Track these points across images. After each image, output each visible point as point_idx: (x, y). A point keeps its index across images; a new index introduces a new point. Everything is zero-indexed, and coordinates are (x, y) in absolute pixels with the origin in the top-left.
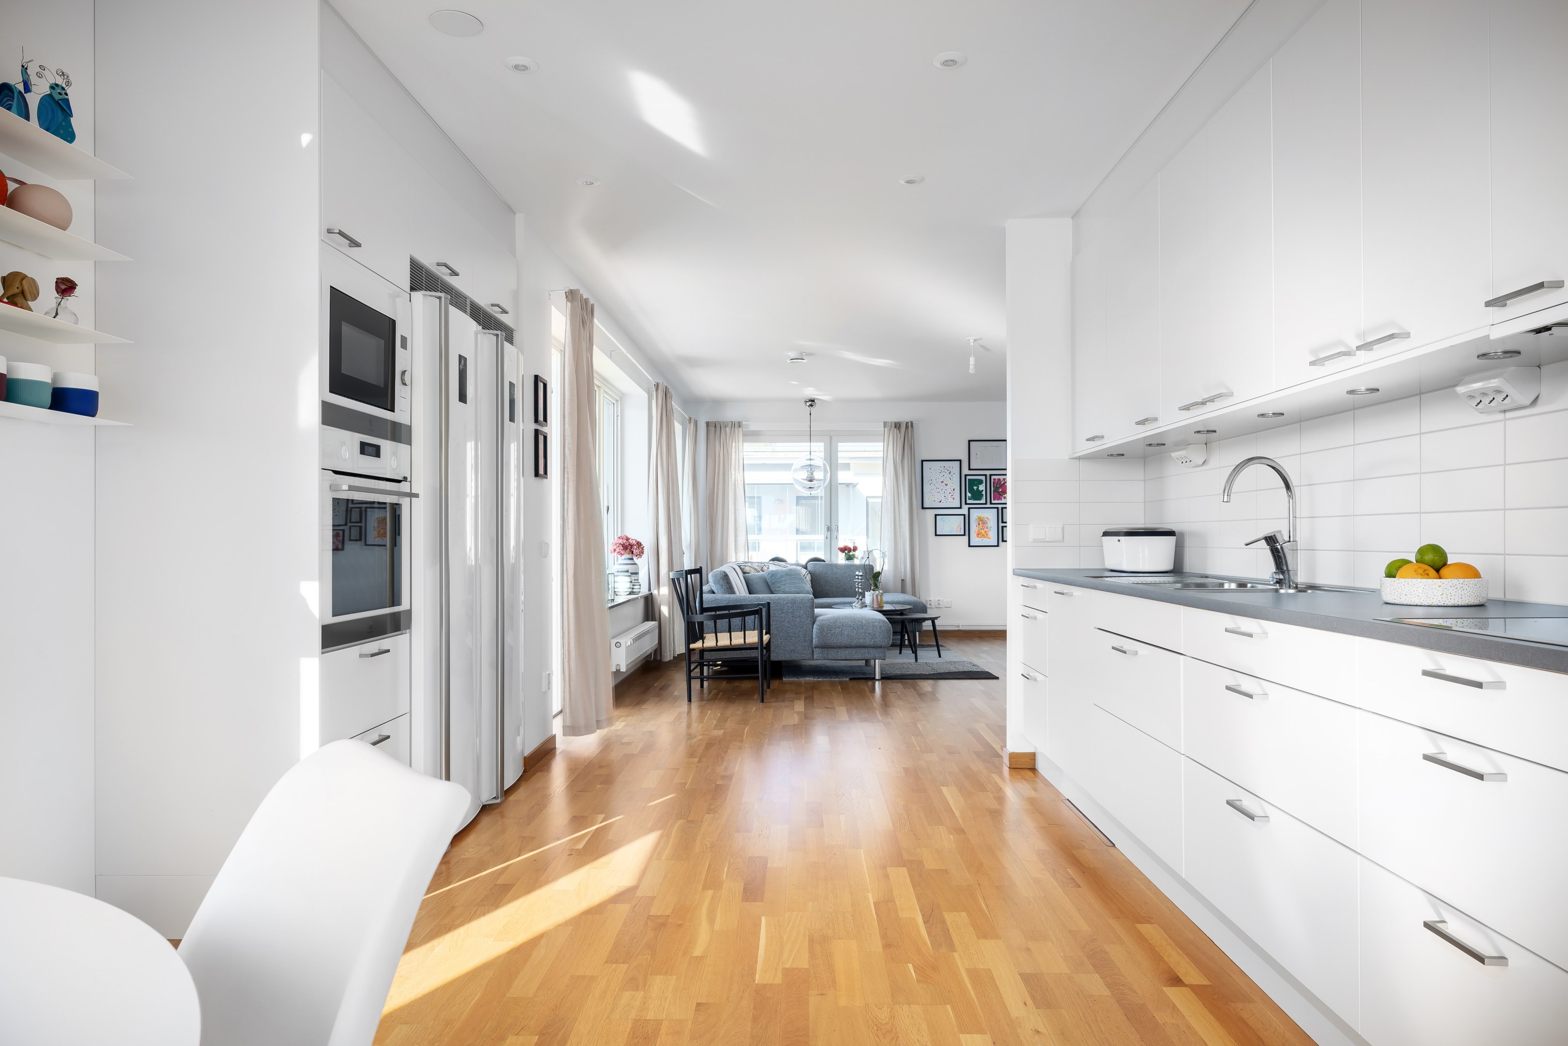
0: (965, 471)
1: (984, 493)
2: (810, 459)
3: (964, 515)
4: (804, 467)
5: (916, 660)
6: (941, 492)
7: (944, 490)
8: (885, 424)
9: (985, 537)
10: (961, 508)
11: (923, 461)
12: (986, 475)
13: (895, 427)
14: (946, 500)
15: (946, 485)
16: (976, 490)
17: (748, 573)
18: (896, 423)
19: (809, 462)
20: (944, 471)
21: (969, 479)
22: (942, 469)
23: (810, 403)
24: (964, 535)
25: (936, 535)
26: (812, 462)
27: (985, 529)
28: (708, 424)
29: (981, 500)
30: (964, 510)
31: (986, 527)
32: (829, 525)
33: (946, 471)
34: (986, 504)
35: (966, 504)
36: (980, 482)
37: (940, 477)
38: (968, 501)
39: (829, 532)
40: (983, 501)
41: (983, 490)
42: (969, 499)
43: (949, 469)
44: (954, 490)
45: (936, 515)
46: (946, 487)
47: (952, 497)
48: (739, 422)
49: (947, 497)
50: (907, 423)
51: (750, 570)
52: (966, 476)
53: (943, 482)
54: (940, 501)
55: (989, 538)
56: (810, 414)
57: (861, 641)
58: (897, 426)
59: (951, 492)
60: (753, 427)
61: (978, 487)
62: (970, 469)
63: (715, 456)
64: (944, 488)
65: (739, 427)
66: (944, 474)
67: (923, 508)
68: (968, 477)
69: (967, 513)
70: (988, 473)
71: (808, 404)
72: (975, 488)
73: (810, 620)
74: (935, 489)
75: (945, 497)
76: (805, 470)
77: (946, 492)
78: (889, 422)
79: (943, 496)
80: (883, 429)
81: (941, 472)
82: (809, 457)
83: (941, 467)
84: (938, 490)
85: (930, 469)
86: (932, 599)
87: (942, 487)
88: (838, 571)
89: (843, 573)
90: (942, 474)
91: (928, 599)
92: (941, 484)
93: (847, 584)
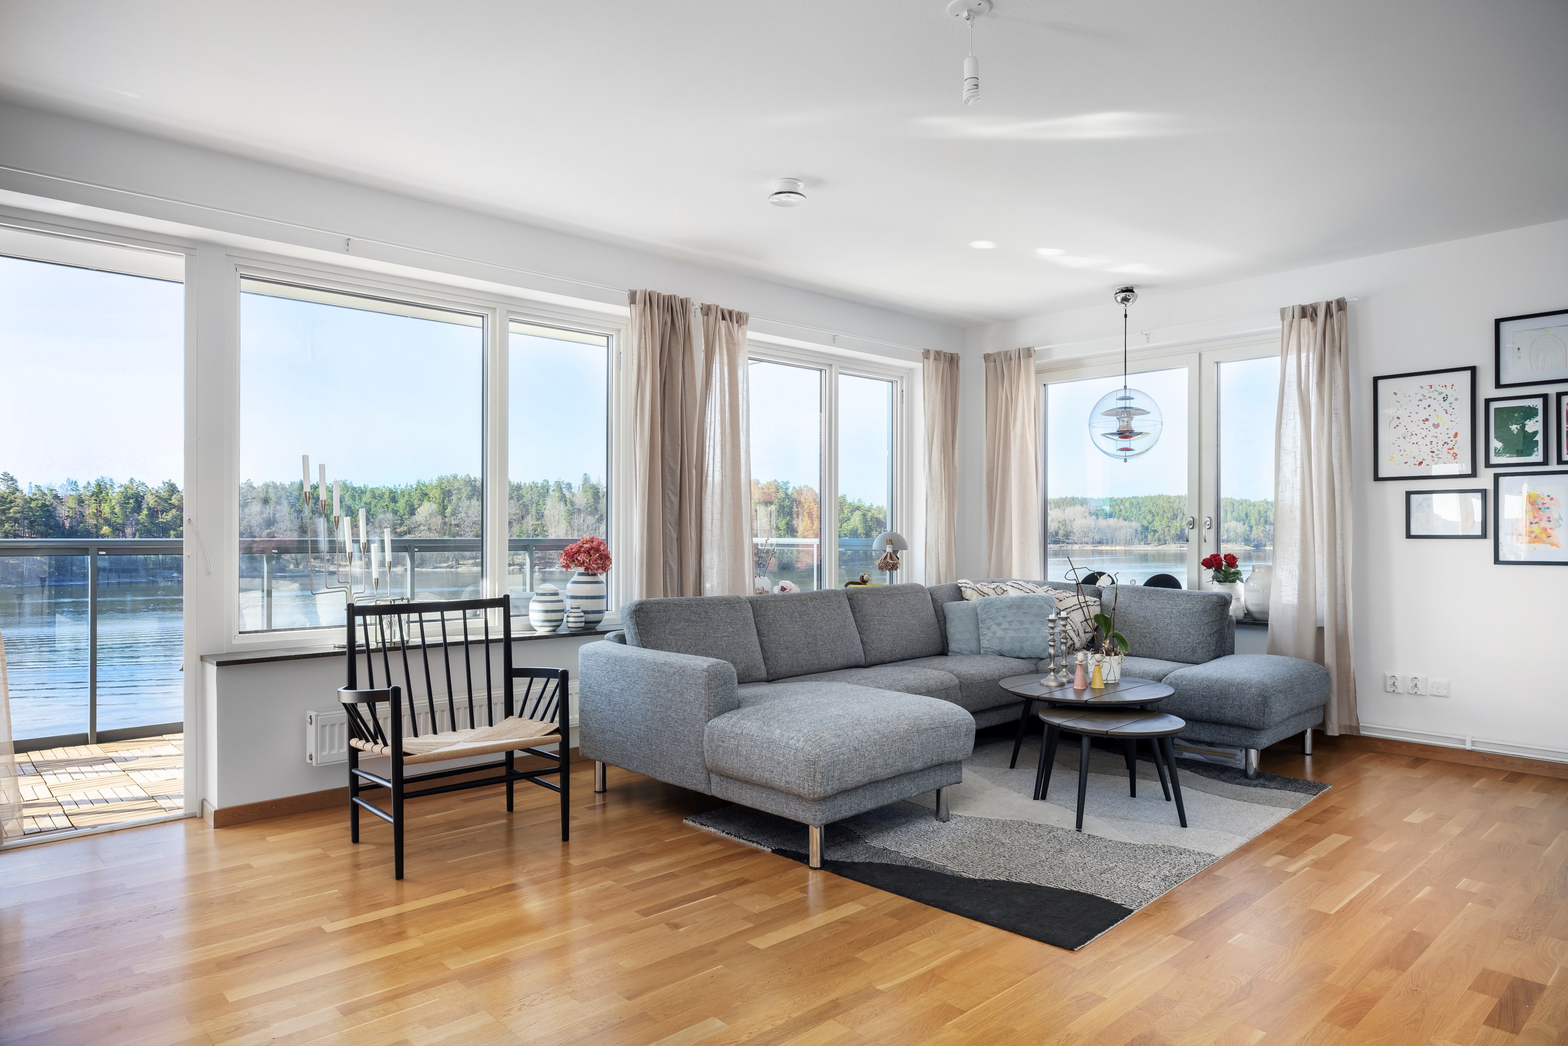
0: (1487, 389)
1: (1539, 438)
2: (1125, 398)
3: (1484, 492)
4: (1110, 413)
5: (1079, 825)
6: (1421, 441)
7: (1429, 438)
8: (1283, 312)
9: (1544, 542)
10: (1474, 474)
11: (1376, 380)
12: (1545, 397)
13: (1304, 316)
14: (1436, 460)
15: (1436, 426)
16: (1515, 432)
17: (968, 600)
18: (1303, 309)
19: (1122, 404)
20: (1433, 394)
21: (1496, 409)
22: (1426, 391)
23: (1123, 295)
24: (1484, 536)
25: (1409, 536)
26: (1128, 403)
27: (1544, 524)
28: (987, 357)
29: (1530, 455)
30: (1486, 479)
31: (1545, 519)
32: (1196, 517)
33: (1435, 395)
34: (1545, 462)
35: (1488, 465)
36: (1530, 413)
37: (1419, 410)
38: (1494, 460)
39: (1196, 530)
40: (1538, 456)
41: (1536, 433)
42: (1498, 453)
43: (1440, 389)
44: (1456, 435)
45: (1409, 494)
46: (1436, 430)
47: (1452, 452)
48: (1029, 349)
49: (1437, 452)
51: (972, 595)
52: (1488, 401)
53: (1427, 420)
54: (1421, 463)
55: (1552, 544)
56: (1126, 316)
58: (1307, 312)
59: (1448, 441)
61: (1524, 426)
62: (1498, 385)
63: (997, 408)
64: (1430, 434)
65: (1030, 356)
66: (1429, 402)
67: (1377, 478)
68: (1494, 405)
69: (1490, 487)
70: (1552, 390)
71: (1119, 299)
72: (1514, 428)
74: (1407, 438)
75: (1433, 452)
76: (1115, 418)
77: (1435, 441)
78: (1289, 307)
79: (1428, 449)
80: (1280, 326)
81: (1422, 398)
82: (1122, 394)
83: (1422, 387)
84: (1414, 439)
85: (1395, 394)
86: (1399, 674)
87: (1425, 432)
88: (1153, 601)
89: (1159, 606)
90: (1425, 403)
91: (1389, 674)
92: (1422, 425)
93: (1163, 630)
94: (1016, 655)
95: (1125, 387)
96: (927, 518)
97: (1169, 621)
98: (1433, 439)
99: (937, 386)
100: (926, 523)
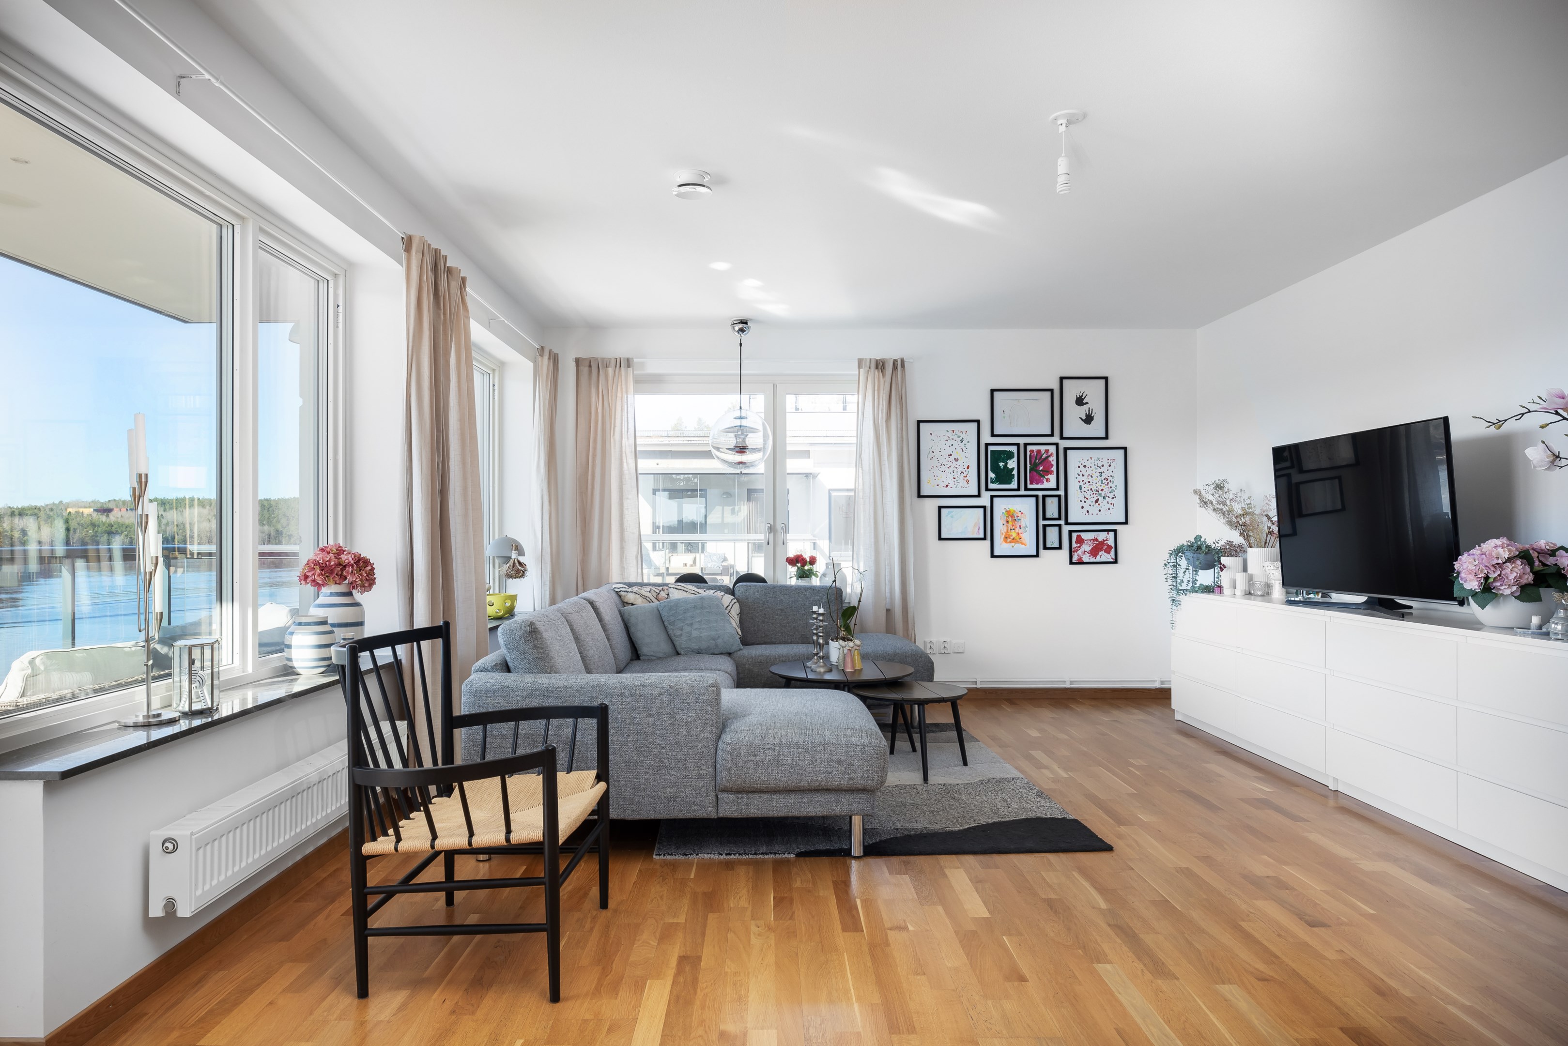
0: (986, 438)
1: (1015, 472)
2: (741, 418)
3: (984, 507)
4: (728, 430)
5: (926, 779)
6: (947, 471)
7: (952, 469)
8: (860, 361)
9: (1018, 542)
10: (979, 496)
11: (919, 422)
12: (1018, 445)
13: (877, 368)
14: (956, 484)
15: (956, 460)
16: (1002, 467)
18: (877, 362)
19: (738, 423)
20: (953, 437)
21: (991, 451)
22: (950, 434)
23: (741, 326)
24: (984, 539)
25: (940, 539)
26: (744, 423)
27: (1017, 530)
28: (578, 361)
29: (1010, 483)
30: (985, 500)
31: (1018, 527)
32: (772, 524)
33: (956, 437)
34: (1018, 489)
35: (987, 489)
36: (1010, 455)
37: (946, 447)
38: (991, 486)
39: (772, 534)
40: (1014, 485)
41: (1013, 469)
42: (992, 482)
43: (960, 434)
44: (968, 467)
45: (940, 508)
46: (957, 463)
47: (966, 479)
48: (628, 360)
49: (957, 479)
50: (895, 361)
52: (987, 445)
53: (951, 455)
54: (947, 486)
55: (1022, 544)
56: (741, 345)
57: (822, 777)
58: (880, 365)
59: (964, 471)
60: (652, 367)
61: (1006, 464)
62: (993, 435)
63: (591, 413)
64: (953, 465)
65: (629, 366)
66: (952, 442)
67: (920, 496)
68: (991, 448)
69: (988, 505)
70: (1021, 441)
71: (737, 328)
72: (1001, 464)
73: (711, 732)
74: (939, 467)
75: (954, 478)
76: (732, 435)
77: (956, 470)
78: (866, 359)
79: (951, 476)
80: (857, 372)
81: (948, 439)
82: (738, 414)
83: (947, 431)
84: (943, 468)
85: (931, 434)
86: (934, 640)
87: (949, 464)
88: (785, 596)
89: (793, 599)
90: (949, 443)
91: (928, 640)
92: (948, 459)
93: (800, 620)
95: (741, 408)
98: (955, 469)
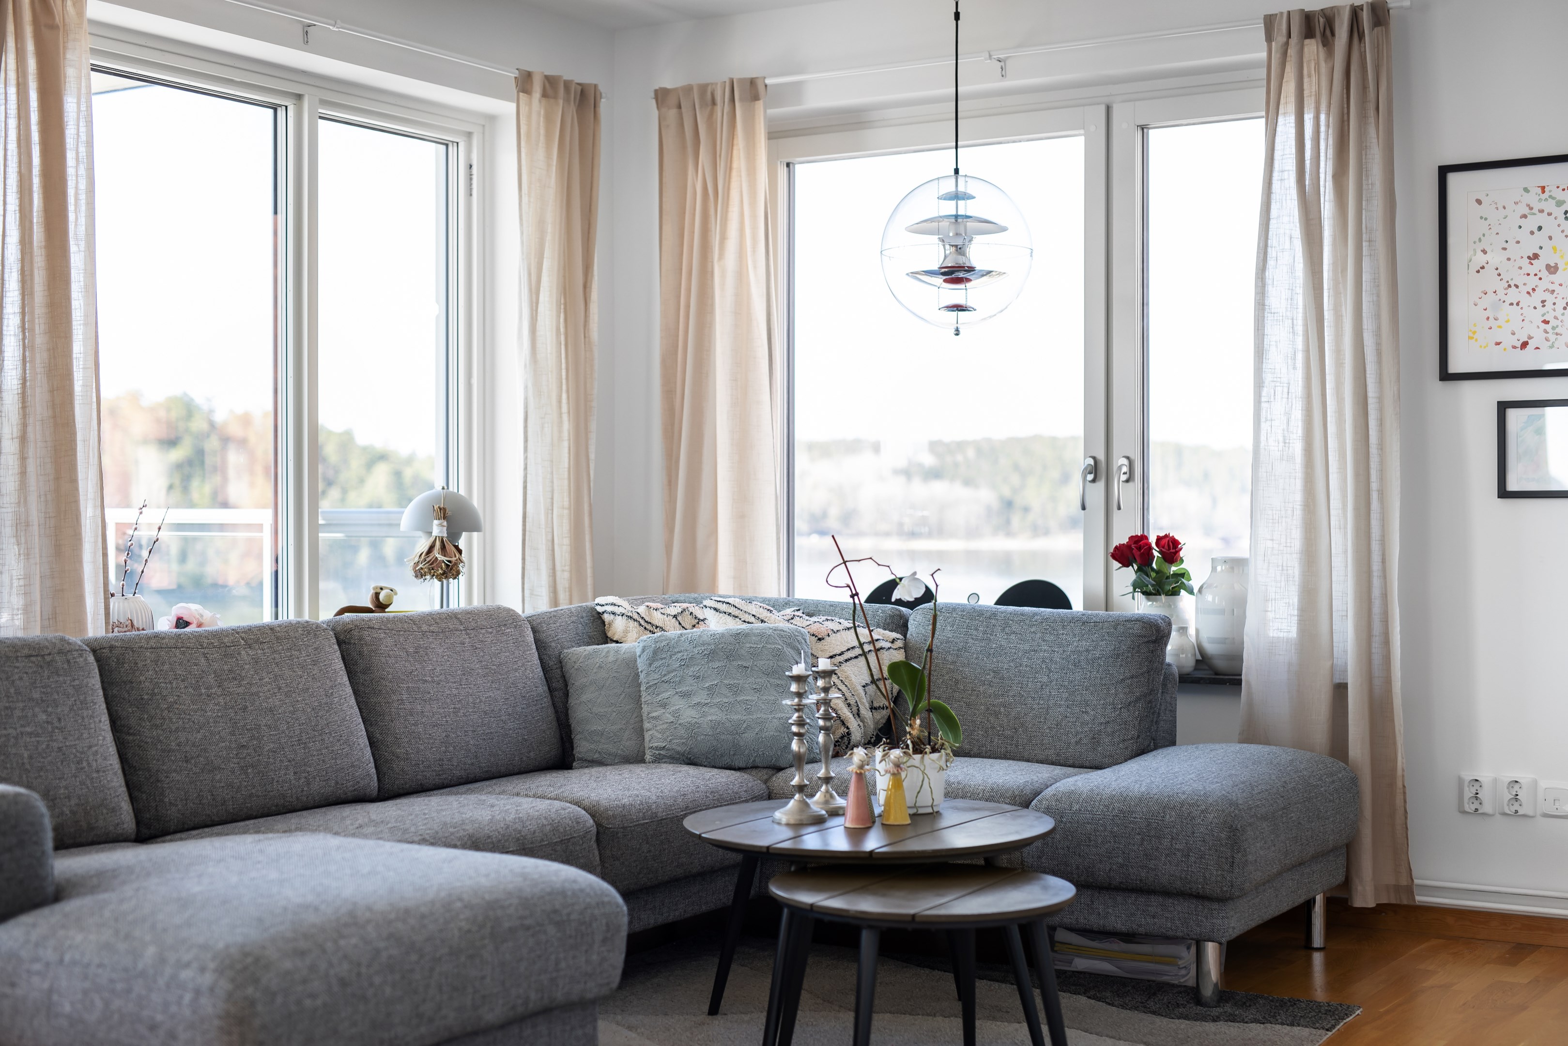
2: (957, 196)
4: (924, 227)
6: (1525, 300)
7: (1539, 295)
8: (1269, 22)
11: (1444, 171)
13: (1309, 33)
14: (1552, 337)
15: (1552, 269)
17: (617, 642)
18: (1308, 19)
19: (949, 208)
20: (1542, 206)
22: (1533, 198)
25: (1504, 493)
26: (964, 208)
28: (660, 94)
32: (1101, 457)
33: (1550, 206)
37: (1523, 235)
39: (1101, 485)
43: (1560, 195)
45: (1503, 407)
46: (1552, 277)
48: (752, 82)
49: (1553, 322)
50: (1355, 12)
51: (626, 632)
53: (1536, 256)
54: (1524, 345)
56: (957, 16)
58: (1316, 26)
63: (684, 212)
64: (1543, 285)
65: (756, 98)
66: (1540, 220)
67: (1446, 376)
74: (1501, 294)
75: (1546, 322)
76: (935, 239)
77: (1550, 299)
78: (1282, 13)
79: (1536, 317)
80: (1264, 55)
81: (1526, 211)
82: (949, 186)
83: (1526, 190)
84: (1513, 295)
85: (1479, 202)
86: (1485, 775)
87: (1532, 281)
88: (1013, 637)
89: (1027, 647)
90: (1531, 223)
91: (1468, 776)
92: (1527, 268)
93: (1034, 699)
94: (726, 760)
95: (957, 171)
96: (526, 458)
97: (1045, 679)
98: (1547, 296)
99: (548, 156)
100: (526, 469)
